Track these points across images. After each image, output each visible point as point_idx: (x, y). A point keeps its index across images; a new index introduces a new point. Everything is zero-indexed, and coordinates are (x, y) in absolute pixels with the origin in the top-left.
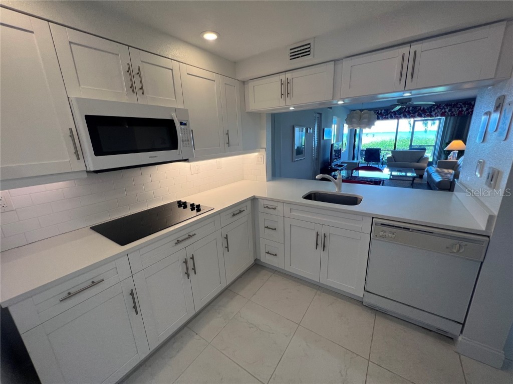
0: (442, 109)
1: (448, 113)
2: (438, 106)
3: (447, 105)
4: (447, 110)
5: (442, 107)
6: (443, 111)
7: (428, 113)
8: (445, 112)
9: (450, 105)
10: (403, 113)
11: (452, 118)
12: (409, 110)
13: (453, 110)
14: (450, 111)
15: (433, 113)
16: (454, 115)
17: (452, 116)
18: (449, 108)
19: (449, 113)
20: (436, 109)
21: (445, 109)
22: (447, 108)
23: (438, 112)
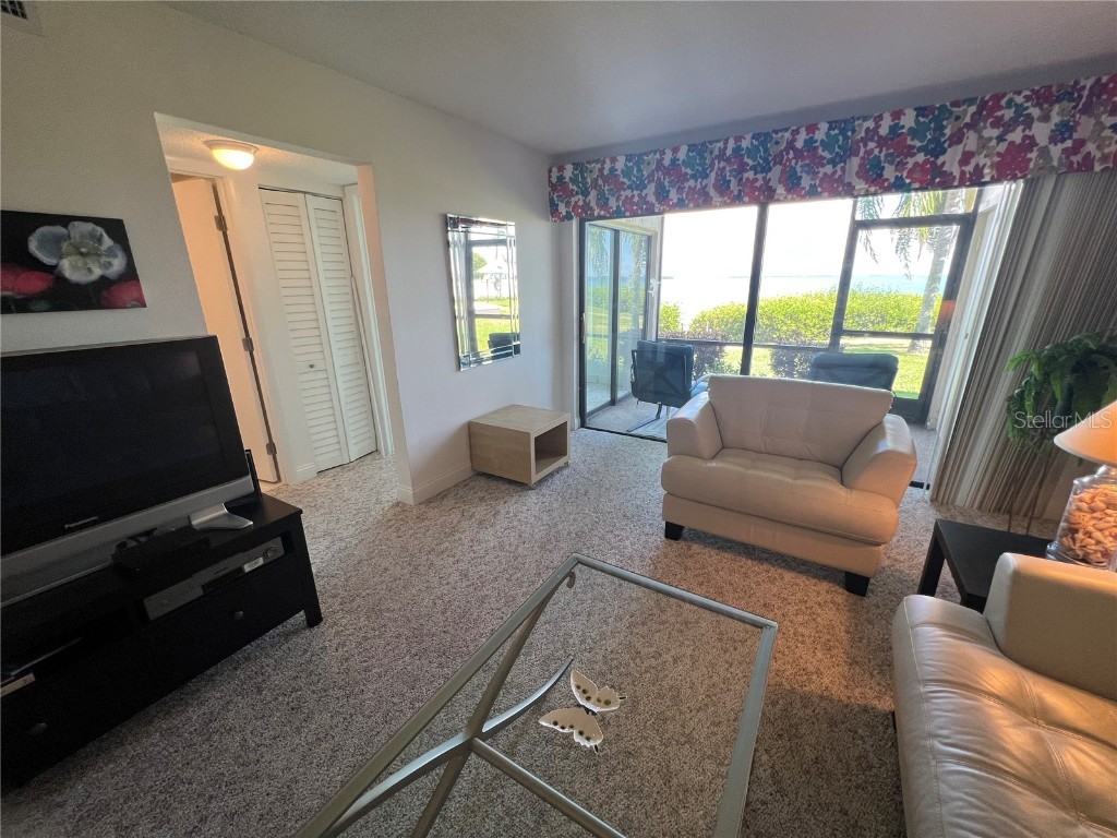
0: (1009, 127)
1: (1044, 152)
2: (983, 105)
3: (1044, 98)
4: (1041, 132)
5: (1008, 114)
6: (1016, 136)
7: (920, 157)
8: (1030, 143)
9: (1069, 93)
10: (779, 159)
11: (1071, 185)
12: (809, 142)
13: (1086, 125)
14: (1061, 133)
15: (951, 160)
16: (1088, 163)
17: (1070, 169)
18: (1056, 118)
19: (1056, 151)
20: (969, 126)
21: (1028, 122)
22: (1045, 118)
23: (983, 143)
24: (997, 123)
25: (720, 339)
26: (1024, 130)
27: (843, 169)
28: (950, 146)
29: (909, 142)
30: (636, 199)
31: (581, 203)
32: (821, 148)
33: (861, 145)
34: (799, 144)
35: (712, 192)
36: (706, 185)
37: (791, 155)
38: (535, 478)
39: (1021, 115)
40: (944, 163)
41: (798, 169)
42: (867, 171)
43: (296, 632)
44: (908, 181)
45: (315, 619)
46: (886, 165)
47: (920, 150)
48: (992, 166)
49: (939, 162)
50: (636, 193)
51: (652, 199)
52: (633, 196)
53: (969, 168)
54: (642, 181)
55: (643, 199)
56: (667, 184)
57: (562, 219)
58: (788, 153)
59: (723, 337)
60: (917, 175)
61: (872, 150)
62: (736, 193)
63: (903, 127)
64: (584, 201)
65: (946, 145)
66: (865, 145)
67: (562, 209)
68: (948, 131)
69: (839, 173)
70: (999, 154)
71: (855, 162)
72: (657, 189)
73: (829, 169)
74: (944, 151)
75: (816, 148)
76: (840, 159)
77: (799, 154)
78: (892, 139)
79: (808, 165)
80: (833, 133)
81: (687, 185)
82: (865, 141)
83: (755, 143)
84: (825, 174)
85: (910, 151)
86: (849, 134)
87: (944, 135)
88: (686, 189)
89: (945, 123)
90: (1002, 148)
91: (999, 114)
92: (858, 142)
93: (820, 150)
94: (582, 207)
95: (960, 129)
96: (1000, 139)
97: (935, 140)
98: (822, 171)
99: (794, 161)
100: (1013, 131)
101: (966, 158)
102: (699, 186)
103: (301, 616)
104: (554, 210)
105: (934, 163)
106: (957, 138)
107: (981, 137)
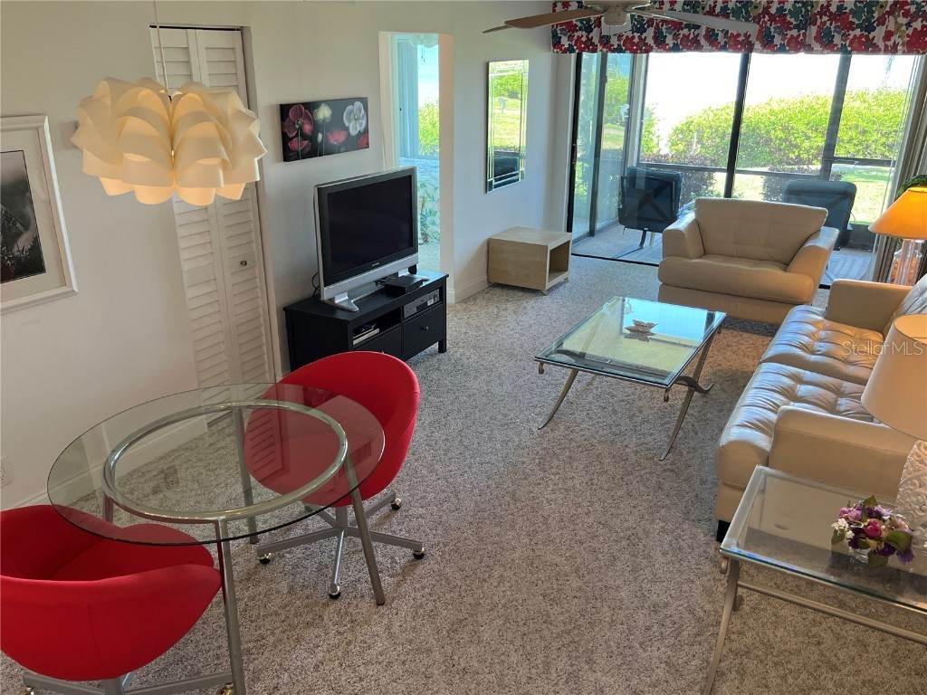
6: (918, 25)
12: (780, 10)
24: (906, 14)
25: (709, 164)
26: (922, 21)
27: (804, 35)
28: (878, 25)
29: (851, 19)
30: (636, 40)
31: (584, 39)
32: (789, 16)
33: (818, 17)
34: (773, 11)
35: (703, 41)
36: (698, 35)
37: (767, 18)
38: (548, 285)
39: (920, 11)
40: (874, 37)
41: (772, 30)
42: (822, 37)
43: (432, 355)
44: (849, 49)
45: (442, 349)
46: (836, 34)
47: (858, 26)
48: (903, 44)
49: (871, 36)
50: (636, 35)
51: (650, 41)
52: (634, 37)
53: (890, 43)
54: (642, 26)
55: (642, 40)
56: (664, 31)
57: (565, 51)
58: (764, 17)
59: (713, 161)
60: (855, 45)
61: (825, 22)
62: (722, 44)
63: (846, 8)
64: (587, 36)
65: (875, 25)
66: (821, 18)
67: (565, 42)
68: (876, 15)
69: (801, 37)
70: (908, 36)
71: (813, 30)
72: (655, 33)
73: (795, 32)
74: (874, 29)
75: (786, 15)
76: (802, 26)
77: (772, 19)
78: (839, 15)
79: (779, 27)
80: (798, 5)
81: (682, 32)
82: (821, 14)
83: (739, 5)
84: (792, 36)
85: (851, 26)
86: (809, 8)
87: (874, 17)
88: (681, 36)
89: (874, 9)
90: (910, 31)
91: (907, 7)
92: (816, 15)
93: (788, 18)
94: (585, 43)
95: (884, 15)
96: (908, 25)
97: (868, 20)
98: (790, 33)
99: (769, 23)
100: (916, 21)
101: (888, 35)
102: (692, 36)
103: (436, 346)
104: (556, 43)
105: (867, 37)
106: (882, 21)
107: (896, 23)
